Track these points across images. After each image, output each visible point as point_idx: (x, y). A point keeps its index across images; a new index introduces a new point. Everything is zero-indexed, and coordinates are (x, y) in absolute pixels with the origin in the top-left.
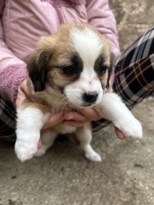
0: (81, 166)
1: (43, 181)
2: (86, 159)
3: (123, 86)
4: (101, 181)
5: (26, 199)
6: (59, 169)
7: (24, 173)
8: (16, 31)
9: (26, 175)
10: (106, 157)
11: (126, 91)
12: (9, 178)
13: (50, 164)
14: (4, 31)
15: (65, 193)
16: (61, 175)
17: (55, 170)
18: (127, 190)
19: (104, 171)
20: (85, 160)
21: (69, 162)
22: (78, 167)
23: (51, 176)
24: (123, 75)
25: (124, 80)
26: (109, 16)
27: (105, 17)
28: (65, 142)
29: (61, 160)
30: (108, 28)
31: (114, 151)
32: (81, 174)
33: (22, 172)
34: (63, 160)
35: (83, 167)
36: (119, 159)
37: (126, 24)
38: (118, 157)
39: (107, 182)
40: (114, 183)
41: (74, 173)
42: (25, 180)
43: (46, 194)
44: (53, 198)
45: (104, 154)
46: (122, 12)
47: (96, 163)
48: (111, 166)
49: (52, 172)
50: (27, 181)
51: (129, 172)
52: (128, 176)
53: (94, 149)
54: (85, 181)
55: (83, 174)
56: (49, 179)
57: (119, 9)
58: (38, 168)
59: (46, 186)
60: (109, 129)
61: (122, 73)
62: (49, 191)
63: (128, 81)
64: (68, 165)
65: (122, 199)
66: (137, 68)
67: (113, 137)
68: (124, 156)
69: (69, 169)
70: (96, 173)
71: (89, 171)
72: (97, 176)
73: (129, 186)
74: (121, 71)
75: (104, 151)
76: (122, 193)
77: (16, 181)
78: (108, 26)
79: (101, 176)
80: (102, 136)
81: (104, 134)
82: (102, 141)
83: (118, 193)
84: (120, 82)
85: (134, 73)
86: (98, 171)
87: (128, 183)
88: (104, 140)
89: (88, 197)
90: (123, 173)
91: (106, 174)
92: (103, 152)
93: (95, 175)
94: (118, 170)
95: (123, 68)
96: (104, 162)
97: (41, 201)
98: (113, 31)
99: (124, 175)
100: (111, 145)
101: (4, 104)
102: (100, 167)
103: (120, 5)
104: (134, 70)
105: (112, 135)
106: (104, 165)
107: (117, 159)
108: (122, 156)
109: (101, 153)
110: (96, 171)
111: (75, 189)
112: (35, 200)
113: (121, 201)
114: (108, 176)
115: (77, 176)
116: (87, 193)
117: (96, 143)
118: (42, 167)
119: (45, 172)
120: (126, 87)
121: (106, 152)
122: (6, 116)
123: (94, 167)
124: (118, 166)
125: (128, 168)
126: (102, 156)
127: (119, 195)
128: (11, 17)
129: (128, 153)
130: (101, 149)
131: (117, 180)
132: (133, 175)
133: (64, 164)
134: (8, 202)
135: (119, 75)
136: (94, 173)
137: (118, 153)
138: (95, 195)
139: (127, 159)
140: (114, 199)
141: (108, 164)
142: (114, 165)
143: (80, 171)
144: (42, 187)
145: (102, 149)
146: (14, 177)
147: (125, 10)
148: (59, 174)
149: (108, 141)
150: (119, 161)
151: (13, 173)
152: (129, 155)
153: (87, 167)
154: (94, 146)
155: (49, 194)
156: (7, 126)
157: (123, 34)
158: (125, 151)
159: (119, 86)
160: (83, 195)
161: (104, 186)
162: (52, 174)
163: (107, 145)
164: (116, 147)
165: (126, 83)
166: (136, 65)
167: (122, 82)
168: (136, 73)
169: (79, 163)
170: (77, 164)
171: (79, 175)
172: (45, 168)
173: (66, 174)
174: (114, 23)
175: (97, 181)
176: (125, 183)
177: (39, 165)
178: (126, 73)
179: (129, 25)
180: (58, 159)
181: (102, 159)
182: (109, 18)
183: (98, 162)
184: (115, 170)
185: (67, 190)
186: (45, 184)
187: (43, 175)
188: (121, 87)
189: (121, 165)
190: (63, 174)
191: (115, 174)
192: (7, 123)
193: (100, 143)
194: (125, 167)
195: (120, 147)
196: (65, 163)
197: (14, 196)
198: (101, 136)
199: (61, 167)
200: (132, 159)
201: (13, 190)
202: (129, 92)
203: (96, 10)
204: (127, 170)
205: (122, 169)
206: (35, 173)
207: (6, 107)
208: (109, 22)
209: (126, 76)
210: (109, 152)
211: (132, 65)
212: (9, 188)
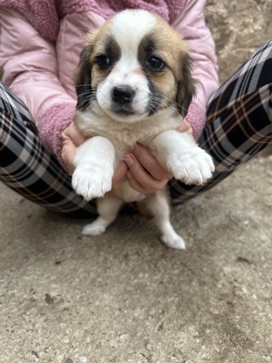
0: (154, 254)
1: (96, 272)
2: (163, 243)
3: (218, 135)
4: (182, 279)
5: (69, 296)
6: (121, 256)
7: (72, 258)
8: (72, 62)
9: (74, 261)
10: (194, 243)
11: (223, 144)
12: (51, 263)
13: (110, 247)
14: (57, 63)
15: (126, 291)
16: (123, 264)
17: (115, 257)
18: (222, 297)
19: (189, 263)
20: (160, 246)
21: (137, 246)
22: (150, 255)
23: (109, 264)
24: (219, 119)
25: (220, 126)
26: (203, 36)
27: (198, 38)
28: (134, 217)
29: (125, 242)
30: (202, 54)
31: (208, 235)
32: (152, 267)
33: (69, 256)
34: (128, 243)
35: (156, 256)
36: (214, 248)
37: (234, 48)
38: (213, 244)
39: (191, 281)
40: (202, 284)
41: (142, 264)
42: (72, 267)
43: (98, 291)
44: (107, 298)
45: (191, 239)
46: (227, 32)
47: (176, 252)
48: (200, 257)
49: (111, 259)
50: (75, 270)
51: (227, 269)
52: (225, 275)
53: (177, 231)
54: (157, 277)
55: (155, 266)
56: (106, 269)
57: (223, 27)
58: (92, 252)
59: (100, 280)
60: (203, 201)
61: (217, 117)
62: (103, 287)
63: (225, 128)
64: (135, 251)
65: (211, 310)
66: (239, 108)
67: (208, 214)
68: (223, 243)
69: (136, 257)
70: (175, 267)
71: (165, 262)
72: (177, 272)
73: (225, 291)
74: (215, 114)
75: (192, 234)
76: (213, 301)
77: (60, 268)
78: (201, 50)
79: (183, 272)
80: (192, 211)
81: (194, 209)
82: (190, 219)
83: (206, 300)
84: (213, 130)
85: (234, 116)
86: (178, 263)
87: (223, 285)
88: (194, 217)
89: (159, 302)
90: (218, 270)
91: (190, 270)
92: (189, 235)
93: (173, 269)
94: (210, 264)
95: (219, 109)
96: (189, 250)
97: (90, 301)
98: (209, 58)
99: (219, 273)
100: (204, 226)
101: (49, 159)
102: (182, 257)
103: (225, 21)
104: (235, 112)
105: (206, 211)
106: (188, 255)
107: (211, 248)
108: (219, 243)
109: (186, 237)
110: (175, 263)
111: (141, 288)
112: (81, 298)
113: (210, 313)
114: (193, 273)
115: (147, 268)
116: (158, 296)
117: (181, 222)
118: (98, 250)
119: (101, 258)
120: (222, 137)
121: (195, 235)
122: (50, 176)
123: (173, 257)
124: (212, 258)
125: (227, 262)
126: (187, 241)
127: (208, 304)
128: (66, 43)
129: (228, 239)
130: (187, 230)
131: (207, 279)
132: (233, 274)
133: (129, 248)
134: (45, 298)
135: (212, 119)
136: (173, 266)
137: (214, 239)
138: (170, 300)
139: (227, 248)
140: (199, 308)
141: (195, 254)
142: (204, 256)
143: (151, 262)
144: (93, 281)
145: (190, 231)
146: (58, 263)
147: (232, 28)
148: (121, 262)
149: (200, 219)
150: (213, 252)
151: (58, 257)
152: (231, 242)
153: (163, 256)
154: (178, 226)
155: (103, 291)
156: (52, 190)
157: (228, 63)
158: (225, 237)
159: (212, 136)
160: (152, 298)
161: (185, 288)
162: (111, 262)
163: (197, 226)
164: (211, 229)
165: (222, 131)
166: (237, 104)
167: (216, 131)
168: (237, 116)
169: (152, 250)
170: (149, 250)
171: (150, 267)
172: (102, 253)
173: (131, 264)
174: (211, 45)
175: (175, 278)
176: (220, 286)
177: (95, 248)
178: (223, 116)
179: (238, 49)
180: (122, 241)
181: (186, 246)
182: (203, 39)
183: (180, 250)
184: (205, 264)
185: (129, 289)
186: (99, 276)
187: (98, 263)
188: (216, 138)
189: (216, 257)
190: (126, 264)
191: (205, 270)
192: (52, 186)
193: (187, 222)
194: (221, 260)
195: (218, 229)
196: (131, 248)
197: (54, 289)
198: (189, 212)
199: (124, 253)
200: (234, 249)
201: (54, 281)
202: (227, 145)
203: (184, 28)
204: (224, 265)
205: (216, 263)
206: (87, 259)
207: (50, 163)
208: (202, 44)
209: (222, 121)
210: (200, 237)
211: (231, 103)
212: (48, 278)
